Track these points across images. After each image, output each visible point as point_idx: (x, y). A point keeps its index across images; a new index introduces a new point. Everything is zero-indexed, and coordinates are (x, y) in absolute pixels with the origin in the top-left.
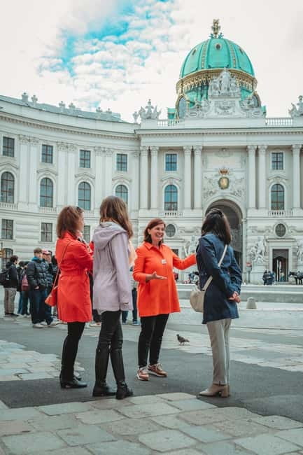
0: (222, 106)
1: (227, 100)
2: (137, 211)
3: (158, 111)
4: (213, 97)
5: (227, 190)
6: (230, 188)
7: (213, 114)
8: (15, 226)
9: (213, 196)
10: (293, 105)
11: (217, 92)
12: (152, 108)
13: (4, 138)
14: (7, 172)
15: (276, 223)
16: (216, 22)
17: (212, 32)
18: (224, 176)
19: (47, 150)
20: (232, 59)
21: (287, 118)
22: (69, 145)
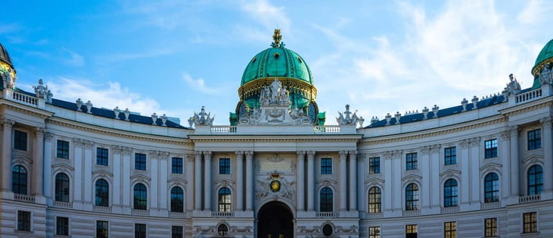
0: (272, 114)
1: (277, 108)
2: (191, 211)
3: (211, 117)
4: (264, 106)
5: (278, 192)
6: (281, 190)
7: (264, 121)
8: (70, 223)
9: (266, 198)
10: (340, 114)
11: (268, 101)
12: (206, 114)
13: (58, 141)
14: (62, 173)
15: (324, 223)
16: (277, 32)
17: (274, 41)
18: (275, 179)
19: (102, 153)
20: (289, 68)
21: (336, 126)
22: (124, 148)
